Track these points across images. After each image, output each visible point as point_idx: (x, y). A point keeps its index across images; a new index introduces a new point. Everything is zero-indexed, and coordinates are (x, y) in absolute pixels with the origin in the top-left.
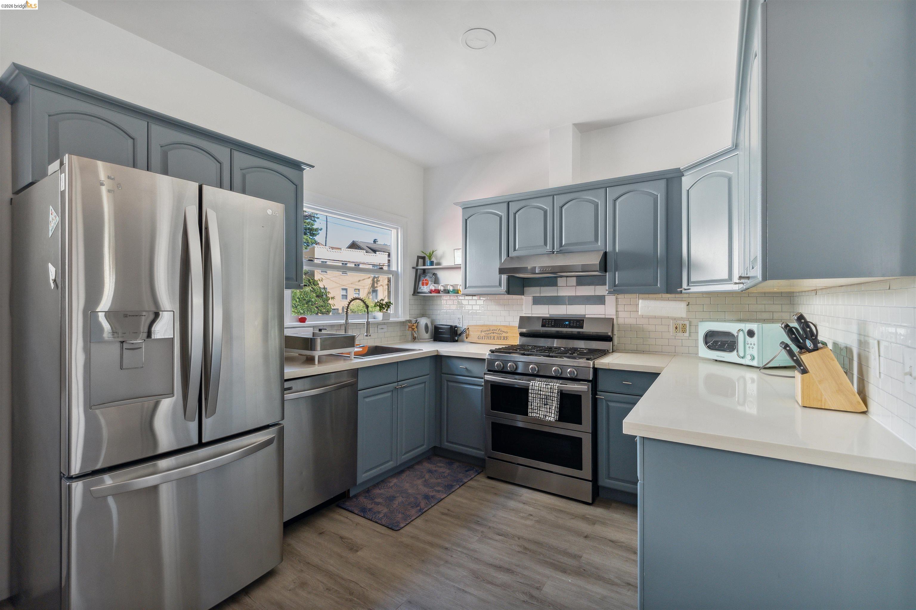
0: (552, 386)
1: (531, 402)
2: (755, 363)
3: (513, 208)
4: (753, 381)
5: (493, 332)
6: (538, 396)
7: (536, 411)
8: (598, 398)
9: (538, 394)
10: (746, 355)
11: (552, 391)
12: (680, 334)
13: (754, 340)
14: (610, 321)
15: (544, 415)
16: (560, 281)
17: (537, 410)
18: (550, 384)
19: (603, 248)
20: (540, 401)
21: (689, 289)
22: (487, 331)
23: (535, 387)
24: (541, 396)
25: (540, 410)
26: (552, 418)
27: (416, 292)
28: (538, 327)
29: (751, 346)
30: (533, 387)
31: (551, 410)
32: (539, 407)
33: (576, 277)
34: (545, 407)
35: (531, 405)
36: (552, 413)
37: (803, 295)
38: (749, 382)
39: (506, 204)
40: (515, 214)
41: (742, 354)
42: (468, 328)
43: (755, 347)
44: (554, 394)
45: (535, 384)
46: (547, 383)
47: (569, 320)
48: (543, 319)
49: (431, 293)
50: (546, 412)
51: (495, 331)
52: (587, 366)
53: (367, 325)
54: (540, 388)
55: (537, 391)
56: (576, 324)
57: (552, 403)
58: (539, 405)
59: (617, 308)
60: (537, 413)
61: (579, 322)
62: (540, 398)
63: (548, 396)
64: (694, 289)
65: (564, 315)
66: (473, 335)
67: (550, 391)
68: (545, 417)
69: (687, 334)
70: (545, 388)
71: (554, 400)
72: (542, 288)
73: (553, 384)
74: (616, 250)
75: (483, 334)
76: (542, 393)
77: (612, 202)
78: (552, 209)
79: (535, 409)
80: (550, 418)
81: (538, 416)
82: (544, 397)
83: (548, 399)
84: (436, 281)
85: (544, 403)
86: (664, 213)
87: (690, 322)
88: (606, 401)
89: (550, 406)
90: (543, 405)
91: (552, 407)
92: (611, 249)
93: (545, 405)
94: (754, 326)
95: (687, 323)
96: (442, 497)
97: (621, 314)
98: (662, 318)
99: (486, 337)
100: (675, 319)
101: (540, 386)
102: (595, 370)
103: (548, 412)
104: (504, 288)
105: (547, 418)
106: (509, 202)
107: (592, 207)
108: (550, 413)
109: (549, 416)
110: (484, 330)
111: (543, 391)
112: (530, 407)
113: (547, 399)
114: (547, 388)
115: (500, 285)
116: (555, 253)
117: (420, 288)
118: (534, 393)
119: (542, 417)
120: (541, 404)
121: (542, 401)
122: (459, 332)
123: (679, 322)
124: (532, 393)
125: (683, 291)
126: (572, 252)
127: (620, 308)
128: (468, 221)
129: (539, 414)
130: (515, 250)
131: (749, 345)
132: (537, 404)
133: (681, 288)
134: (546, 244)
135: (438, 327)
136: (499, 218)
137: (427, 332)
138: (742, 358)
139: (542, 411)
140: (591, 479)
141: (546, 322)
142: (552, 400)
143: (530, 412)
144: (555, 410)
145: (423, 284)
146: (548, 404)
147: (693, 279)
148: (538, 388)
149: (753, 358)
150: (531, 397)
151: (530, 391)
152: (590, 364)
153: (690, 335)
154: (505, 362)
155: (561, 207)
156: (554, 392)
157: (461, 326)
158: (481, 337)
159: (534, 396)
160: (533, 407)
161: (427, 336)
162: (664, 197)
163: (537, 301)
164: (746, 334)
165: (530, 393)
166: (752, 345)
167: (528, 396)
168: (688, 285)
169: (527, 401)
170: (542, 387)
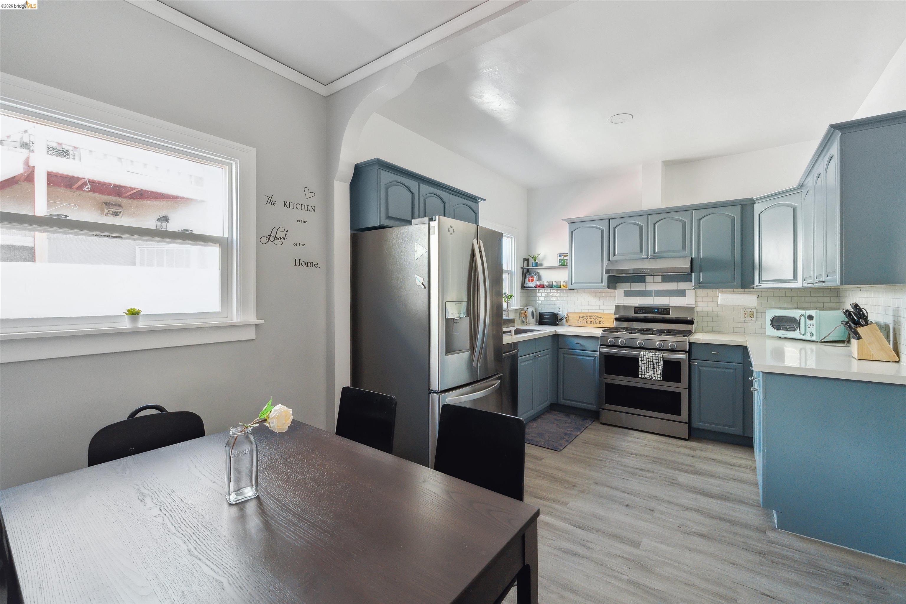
0: (658, 355)
1: (641, 367)
2: (814, 338)
3: (613, 224)
4: (812, 350)
5: (590, 317)
6: (647, 363)
7: (645, 374)
8: (692, 364)
9: (647, 361)
10: (807, 333)
11: (658, 359)
12: (748, 319)
13: (813, 322)
14: (691, 309)
15: (652, 376)
16: (648, 279)
17: (646, 372)
18: (656, 354)
19: (690, 255)
20: (648, 366)
21: (760, 286)
22: (585, 317)
23: (644, 356)
24: (649, 362)
25: (648, 372)
26: (658, 378)
27: (523, 287)
28: (632, 314)
29: (810, 327)
30: (643, 356)
31: (657, 372)
32: (647, 371)
33: (661, 275)
34: (653, 370)
35: (641, 369)
36: (658, 374)
37: (849, 290)
38: (809, 352)
39: (607, 221)
40: (615, 228)
41: (803, 332)
42: (568, 315)
43: (814, 327)
44: (659, 361)
45: (643, 354)
46: (654, 353)
47: (658, 309)
48: (635, 308)
49: (536, 287)
50: (653, 373)
51: (592, 317)
52: (685, 341)
53: (507, 311)
54: (648, 357)
55: (646, 359)
56: (664, 311)
57: (658, 367)
58: (647, 369)
59: (696, 299)
60: (646, 375)
61: (666, 310)
62: (648, 364)
63: (655, 362)
64: (764, 286)
65: (651, 304)
66: (573, 320)
67: (656, 359)
68: (653, 377)
69: (754, 319)
70: (653, 356)
71: (659, 365)
72: (632, 284)
73: (658, 354)
74: (700, 256)
75: (581, 319)
76: (650, 360)
77: (697, 222)
78: (646, 226)
79: (645, 372)
80: (657, 378)
81: (647, 376)
82: (651, 363)
83: (655, 365)
84: (539, 278)
85: (651, 367)
86: (740, 230)
87: (757, 310)
88: (698, 366)
89: (656, 369)
90: (651, 369)
91: (658, 370)
92: (697, 255)
93: (652, 368)
94: (813, 313)
95: (754, 311)
96: (577, 434)
97: (699, 304)
98: (733, 307)
99: (584, 322)
100: (744, 307)
101: (648, 355)
102: (690, 344)
103: (655, 374)
104: (605, 284)
105: (654, 378)
106: (609, 219)
107: (681, 225)
108: (657, 375)
109: (656, 377)
110: (582, 316)
111: (651, 359)
112: (640, 370)
113: (653, 366)
114: (654, 357)
115: (602, 281)
116: (649, 258)
117: (527, 284)
118: (643, 361)
119: (650, 377)
120: (649, 368)
121: (650, 366)
122: (559, 318)
123: (748, 310)
124: (642, 361)
125: (755, 287)
126: (663, 258)
127: (699, 300)
128: (574, 233)
129: (648, 375)
130: (614, 255)
131: (809, 326)
132: (646, 368)
133: (754, 285)
134: (641, 251)
135: (542, 314)
136: (601, 231)
137: (533, 318)
138: (803, 335)
139: (650, 373)
140: (688, 422)
141: (638, 310)
142: (658, 365)
143: (640, 374)
144: (661, 372)
145: (529, 281)
146: (655, 368)
147: (763, 278)
148: (646, 357)
149: (812, 335)
150: (641, 363)
151: (640, 359)
152: (686, 339)
153: (756, 320)
154: (616, 339)
155: (654, 224)
156: (660, 359)
157: (561, 313)
158: (580, 321)
159: (644, 363)
160: (643, 371)
161: (533, 321)
162: (739, 219)
163: (628, 294)
164: (807, 318)
165: (640, 360)
166: (812, 326)
167: (638, 363)
168: (759, 283)
169: (638, 366)
170: (650, 356)
